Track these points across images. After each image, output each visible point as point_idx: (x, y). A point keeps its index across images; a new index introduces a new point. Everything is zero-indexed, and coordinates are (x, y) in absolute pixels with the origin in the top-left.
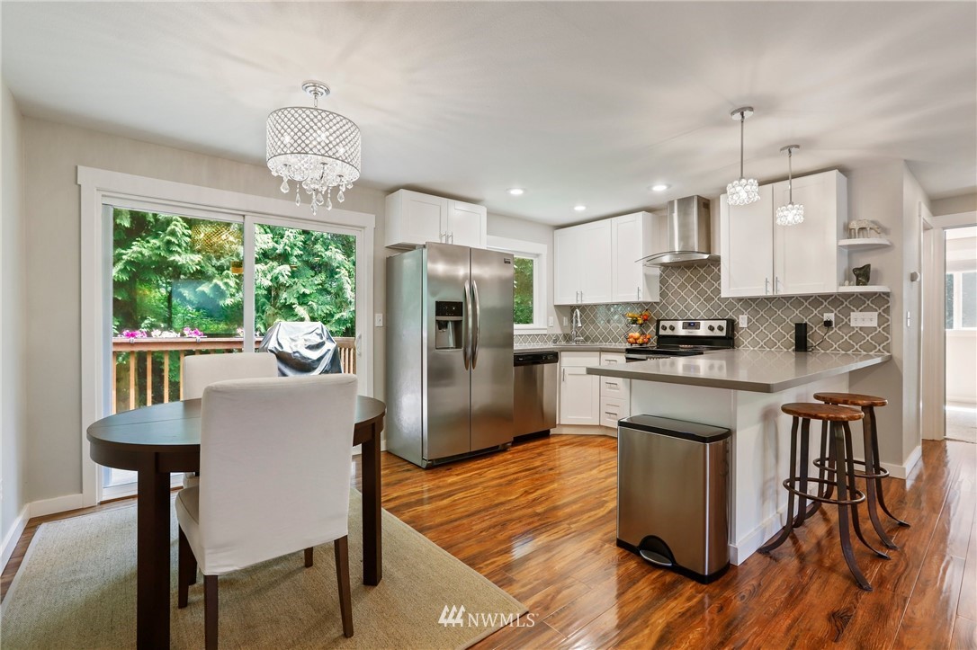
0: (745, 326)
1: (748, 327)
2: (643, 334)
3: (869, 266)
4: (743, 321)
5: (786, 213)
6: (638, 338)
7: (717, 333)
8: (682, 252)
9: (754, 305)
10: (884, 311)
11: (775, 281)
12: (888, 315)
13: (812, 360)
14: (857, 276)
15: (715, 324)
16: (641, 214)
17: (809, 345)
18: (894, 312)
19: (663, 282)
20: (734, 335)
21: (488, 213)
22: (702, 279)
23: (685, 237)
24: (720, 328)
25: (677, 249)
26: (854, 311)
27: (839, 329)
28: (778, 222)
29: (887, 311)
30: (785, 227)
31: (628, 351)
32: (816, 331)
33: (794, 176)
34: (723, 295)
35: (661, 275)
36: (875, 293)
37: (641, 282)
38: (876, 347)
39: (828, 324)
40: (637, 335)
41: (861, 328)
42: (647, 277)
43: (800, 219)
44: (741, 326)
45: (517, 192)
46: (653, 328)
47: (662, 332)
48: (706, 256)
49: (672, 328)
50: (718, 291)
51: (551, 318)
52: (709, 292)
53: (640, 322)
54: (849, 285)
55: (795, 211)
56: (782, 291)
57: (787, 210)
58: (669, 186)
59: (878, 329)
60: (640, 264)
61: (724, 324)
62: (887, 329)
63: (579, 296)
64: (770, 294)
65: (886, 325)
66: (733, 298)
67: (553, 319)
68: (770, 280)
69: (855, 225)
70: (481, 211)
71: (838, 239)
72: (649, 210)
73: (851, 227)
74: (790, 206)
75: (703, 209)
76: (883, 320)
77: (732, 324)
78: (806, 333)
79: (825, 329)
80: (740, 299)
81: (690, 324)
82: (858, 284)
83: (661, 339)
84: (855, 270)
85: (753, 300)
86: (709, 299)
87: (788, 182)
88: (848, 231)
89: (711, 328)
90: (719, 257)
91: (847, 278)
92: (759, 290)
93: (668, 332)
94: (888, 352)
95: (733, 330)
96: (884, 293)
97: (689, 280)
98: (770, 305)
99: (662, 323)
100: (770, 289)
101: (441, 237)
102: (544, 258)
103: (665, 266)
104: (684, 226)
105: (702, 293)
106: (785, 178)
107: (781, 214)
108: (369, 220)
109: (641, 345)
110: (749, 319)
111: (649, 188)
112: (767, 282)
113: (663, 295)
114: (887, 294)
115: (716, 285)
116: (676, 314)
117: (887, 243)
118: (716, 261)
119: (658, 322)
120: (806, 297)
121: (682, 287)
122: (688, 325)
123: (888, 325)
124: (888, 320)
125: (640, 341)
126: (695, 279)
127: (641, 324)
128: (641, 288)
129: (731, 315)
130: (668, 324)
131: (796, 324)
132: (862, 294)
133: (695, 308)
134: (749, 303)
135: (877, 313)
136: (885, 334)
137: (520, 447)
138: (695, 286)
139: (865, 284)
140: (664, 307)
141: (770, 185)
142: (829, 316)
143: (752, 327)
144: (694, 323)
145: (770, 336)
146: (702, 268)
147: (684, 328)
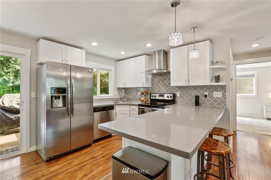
0: (179, 96)
1: (180, 96)
2: (146, 98)
3: (219, 76)
4: (178, 94)
5: (193, 53)
6: (144, 100)
7: (170, 99)
8: (159, 69)
9: (182, 89)
10: (224, 92)
11: (188, 80)
12: (226, 93)
13: (200, 108)
14: (216, 79)
15: (169, 95)
16: (144, 56)
17: (200, 103)
18: (227, 92)
19: (152, 80)
20: (175, 99)
21: (86, 53)
22: (165, 79)
23: (159, 64)
24: (171, 97)
25: (157, 68)
26: (214, 92)
27: (209, 98)
28: (190, 57)
29: (225, 92)
30: (192, 59)
31: (139, 105)
32: (202, 99)
33: (196, 42)
34: (172, 85)
35: (152, 78)
36: (221, 85)
37: (144, 80)
38: (221, 105)
39: (206, 96)
40: (143, 99)
41: (216, 98)
42: (147, 78)
43: (198, 56)
44: (177, 96)
45: (94, 44)
46: (149, 96)
47: (152, 98)
48: (166, 71)
49: (155, 96)
50: (170, 84)
51: (116, 92)
52: (167, 84)
53: (144, 94)
54: (213, 82)
55: (196, 53)
56: (191, 84)
57: (193, 52)
58: (152, 45)
59: (222, 98)
60: (144, 74)
61: (172, 95)
62: (225, 98)
63: (124, 85)
64: (187, 85)
65: (224, 97)
66: (175, 86)
67: (116, 93)
68: (187, 80)
69: (215, 61)
70: (84, 52)
71: (210, 66)
72: (148, 55)
73: (213, 61)
74: (194, 51)
75: (165, 55)
76: (224, 95)
77: (174, 95)
78: (199, 99)
79: (205, 98)
80: (177, 87)
81: (161, 95)
82: (216, 82)
83: (152, 100)
84: (215, 77)
85: (182, 87)
86: (167, 86)
87: (193, 44)
88: (212, 63)
89: (168, 97)
90: (170, 72)
91: (212, 80)
92: (183, 84)
93: (154, 98)
94: (226, 106)
95: (175, 97)
96: (224, 85)
97: (161, 79)
98: (187, 89)
99: (152, 95)
100: (187, 83)
101: (62, 60)
102: (113, 71)
103: (153, 74)
104: (159, 60)
105: (165, 84)
106: (192, 43)
107: (191, 54)
108: (28, 52)
109: (145, 102)
110: (180, 94)
111: (145, 45)
112: (186, 81)
113: (152, 85)
114: (225, 86)
115: (169, 81)
116: (157, 91)
117: (225, 67)
118: (169, 73)
119: (151, 94)
120: (199, 86)
121: (159, 82)
123: (225, 97)
124: (225, 95)
125: (144, 101)
126: (163, 79)
127: (145, 95)
128: (144, 82)
129: (174, 92)
130: (154, 95)
131: (195, 96)
132: (217, 86)
133: (163, 89)
134: (180, 88)
135: (222, 92)
136: (224, 100)
137: (97, 144)
138: (163, 82)
139: (218, 82)
140: (153, 89)
141: (187, 46)
142: (206, 93)
143: (181, 96)
144: (162, 95)
145: (187, 100)
146: (165, 75)
147: (159, 96)
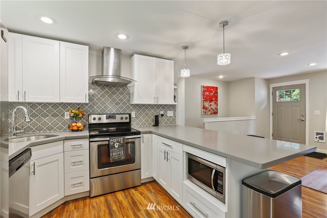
1: (135, 117)
4: (133, 115)
7: (124, 121)
9: (137, 107)
15: (124, 116)
20: (131, 121)
22: (114, 93)
24: (126, 118)
26: (168, 112)
27: (164, 117)
29: (175, 111)
38: (173, 123)
39: (162, 115)
41: (170, 117)
47: (93, 122)
49: (100, 119)
52: (118, 100)
53: (80, 116)
56: (160, 103)
59: (173, 117)
61: (128, 116)
63: (21, 95)
65: (175, 115)
77: (130, 116)
81: (110, 116)
86: (117, 104)
89: (122, 118)
93: (98, 121)
94: (176, 124)
95: (131, 119)
97: (107, 93)
98: (144, 107)
105: (114, 100)
109: (81, 130)
110: (136, 114)
113: (90, 99)
114: (175, 106)
116: (99, 111)
120: (156, 105)
121: (103, 96)
122: (109, 117)
126: (110, 93)
129: (128, 112)
130: (96, 116)
132: (170, 105)
133: (110, 108)
134: (135, 106)
135: (173, 111)
138: (110, 96)
142: (162, 112)
143: (137, 117)
144: (112, 116)
145: (144, 121)
146: (114, 87)
147: (107, 118)
